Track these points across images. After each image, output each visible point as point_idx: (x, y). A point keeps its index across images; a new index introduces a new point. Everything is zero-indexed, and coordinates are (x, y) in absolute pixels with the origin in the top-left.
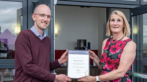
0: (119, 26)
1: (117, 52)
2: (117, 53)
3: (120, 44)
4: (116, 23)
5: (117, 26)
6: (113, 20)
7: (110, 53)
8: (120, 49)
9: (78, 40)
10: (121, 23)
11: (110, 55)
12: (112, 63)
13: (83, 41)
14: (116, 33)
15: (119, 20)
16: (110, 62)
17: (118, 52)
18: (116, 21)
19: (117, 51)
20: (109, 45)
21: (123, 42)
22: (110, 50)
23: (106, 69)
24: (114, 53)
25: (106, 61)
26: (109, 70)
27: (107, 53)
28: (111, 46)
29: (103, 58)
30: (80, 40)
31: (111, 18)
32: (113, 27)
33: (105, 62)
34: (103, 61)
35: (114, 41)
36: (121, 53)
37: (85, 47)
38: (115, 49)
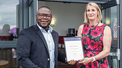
1: (98, 36)
2: (99, 36)
3: (99, 29)
7: (92, 36)
8: (101, 33)
9: (69, 29)
11: (93, 39)
13: (72, 30)
15: (93, 10)
16: (93, 44)
17: (100, 35)
20: (89, 30)
21: (101, 27)
22: (91, 34)
23: (90, 49)
24: (97, 37)
25: (89, 43)
26: (92, 50)
27: (89, 37)
28: (91, 30)
29: (86, 40)
30: (71, 29)
34: (86, 43)
35: (93, 26)
36: (102, 36)
37: (74, 34)
38: (96, 33)
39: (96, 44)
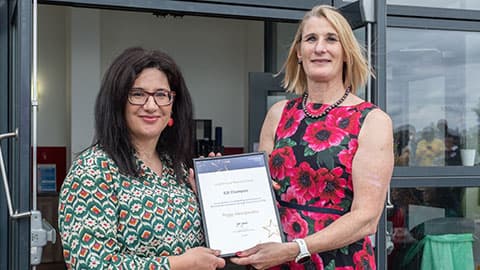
0: (333, 56)
1: (332, 144)
2: (333, 147)
3: (340, 119)
4: (321, 45)
5: (327, 56)
6: (313, 38)
7: (304, 147)
8: (344, 134)
11: (309, 156)
12: (316, 182)
14: (321, 80)
15: (330, 38)
16: (307, 179)
17: (337, 144)
18: (321, 39)
19: (332, 141)
20: (299, 121)
21: (351, 113)
22: (304, 138)
23: (295, 200)
24: (324, 148)
25: (292, 175)
27: (293, 148)
28: (308, 123)
29: (281, 163)
31: (306, 32)
32: (313, 61)
33: (287, 178)
35: (317, 106)
36: (347, 146)
38: (324, 136)
39: (320, 177)
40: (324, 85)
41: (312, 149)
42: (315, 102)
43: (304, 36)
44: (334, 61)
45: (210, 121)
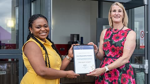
0: (120, 16)
3: (122, 33)
4: (117, 13)
5: (119, 16)
6: (115, 11)
7: (112, 41)
8: (123, 37)
10: (121, 14)
11: (114, 43)
12: (116, 51)
14: (117, 22)
15: (120, 11)
16: (114, 50)
18: (117, 11)
19: (120, 39)
20: (111, 34)
21: (125, 32)
22: (112, 39)
23: (111, 56)
24: (118, 41)
25: (110, 49)
26: (113, 57)
27: (110, 42)
28: (113, 35)
29: (106, 46)
32: (115, 17)
33: (108, 50)
34: (106, 49)
35: (115, 30)
36: (124, 40)
38: (118, 38)
39: (117, 49)
40: (118, 24)
41: (115, 41)
42: (115, 29)
43: (112, 10)
44: (121, 17)
45: (79, 35)
